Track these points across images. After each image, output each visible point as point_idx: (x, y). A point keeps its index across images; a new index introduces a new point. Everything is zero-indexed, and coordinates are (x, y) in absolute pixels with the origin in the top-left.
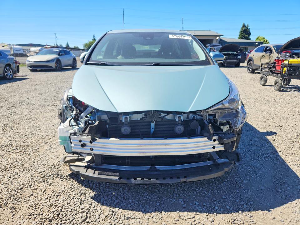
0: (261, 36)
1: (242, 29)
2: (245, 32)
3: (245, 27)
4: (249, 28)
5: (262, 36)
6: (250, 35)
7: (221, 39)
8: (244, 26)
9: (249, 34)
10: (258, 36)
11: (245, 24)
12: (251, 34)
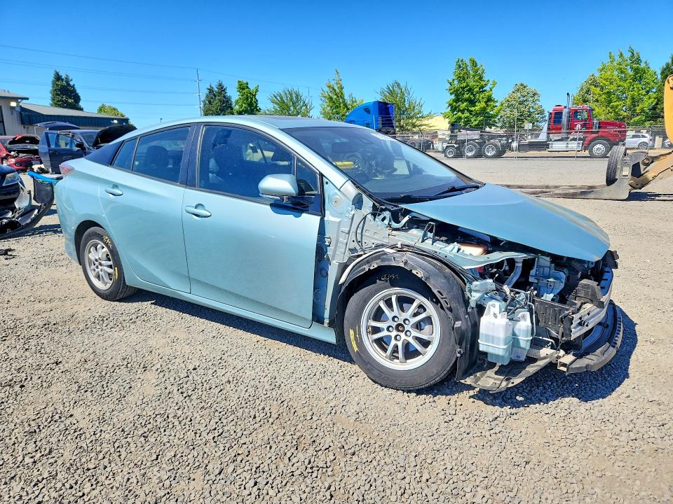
0: (107, 105)
1: (54, 83)
2: (65, 93)
3: (62, 80)
4: (71, 83)
5: (110, 105)
6: (80, 100)
7: (23, 109)
8: (58, 77)
9: (77, 99)
10: (100, 105)
11: (60, 74)
12: (81, 98)
